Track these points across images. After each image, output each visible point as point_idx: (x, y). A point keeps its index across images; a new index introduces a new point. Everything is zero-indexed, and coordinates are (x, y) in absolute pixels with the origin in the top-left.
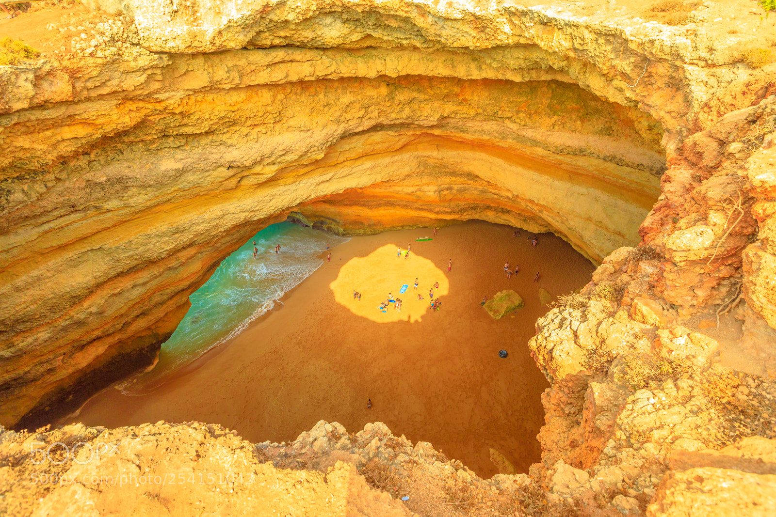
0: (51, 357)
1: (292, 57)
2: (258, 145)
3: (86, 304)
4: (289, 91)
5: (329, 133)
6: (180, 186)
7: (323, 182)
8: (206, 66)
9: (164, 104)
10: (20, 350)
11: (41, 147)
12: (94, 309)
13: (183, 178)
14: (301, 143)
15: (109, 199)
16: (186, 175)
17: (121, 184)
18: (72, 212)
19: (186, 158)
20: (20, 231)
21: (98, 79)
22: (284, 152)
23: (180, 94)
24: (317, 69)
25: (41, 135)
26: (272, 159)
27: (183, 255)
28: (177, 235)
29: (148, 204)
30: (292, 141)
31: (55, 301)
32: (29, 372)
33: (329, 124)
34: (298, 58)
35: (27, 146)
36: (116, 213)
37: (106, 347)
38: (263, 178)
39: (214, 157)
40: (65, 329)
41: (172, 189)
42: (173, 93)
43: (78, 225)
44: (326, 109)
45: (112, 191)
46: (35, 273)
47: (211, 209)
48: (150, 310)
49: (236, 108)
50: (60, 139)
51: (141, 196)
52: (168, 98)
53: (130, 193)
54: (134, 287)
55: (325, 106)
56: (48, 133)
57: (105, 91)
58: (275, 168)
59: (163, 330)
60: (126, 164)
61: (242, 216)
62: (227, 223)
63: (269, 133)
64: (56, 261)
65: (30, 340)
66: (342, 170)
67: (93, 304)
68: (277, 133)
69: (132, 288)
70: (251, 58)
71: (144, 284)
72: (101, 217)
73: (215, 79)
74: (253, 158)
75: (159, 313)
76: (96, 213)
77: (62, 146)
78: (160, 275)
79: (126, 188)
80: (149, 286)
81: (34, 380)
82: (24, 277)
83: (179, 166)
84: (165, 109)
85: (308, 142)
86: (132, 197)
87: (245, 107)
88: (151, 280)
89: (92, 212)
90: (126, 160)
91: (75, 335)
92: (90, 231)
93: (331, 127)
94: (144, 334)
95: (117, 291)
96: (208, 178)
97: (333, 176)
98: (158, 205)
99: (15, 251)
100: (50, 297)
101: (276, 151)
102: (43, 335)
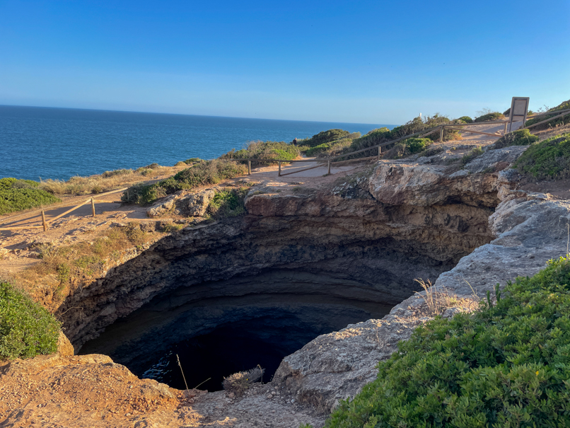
8: (427, 212)
9: (397, 231)
11: (318, 235)
21: (338, 207)
23: (409, 228)
42: (403, 225)
43: (358, 290)
45: (379, 278)
50: (328, 233)
53: (392, 285)
57: (345, 214)
60: (390, 263)
64: (341, 306)
70: (473, 214)
73: (435, 223)
76: (369, 288)
77: (331, 237)
79: (390, 280)
84: (400, 234)
90: (390, 260)
92: (364, 298)
99: (319, 287)
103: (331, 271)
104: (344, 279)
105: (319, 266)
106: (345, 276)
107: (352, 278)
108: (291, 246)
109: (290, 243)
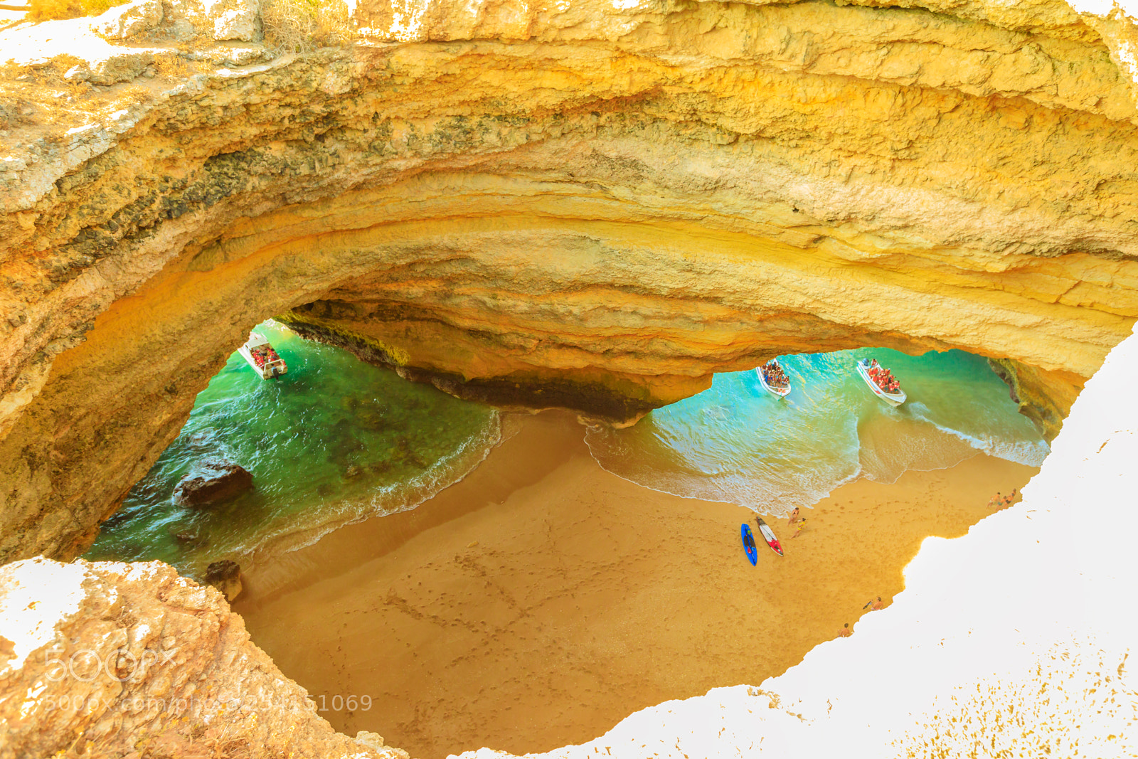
0: (527, 334)
1: (934, 36)
2: (847, 190)
3: (572, 299)
4: (952, 106)
5: (1029, 226)
6: (714, 206)
7: (1002, 323)
8: (748, 25)
9: (677, 73)
10: (498, 306)
11: (515, 89)
12: (576, 310)
13: (718, 195)
14: (946, 220)
15: (616, 184)
16: (725, 192)
17: (633, 169)
18: (570, 181)
19: (728, 166)
20: (520, 179)
21: (567, 17)
22: (900, 224)
23: (704, 63)
24: (999, 73)
25: (520, 74)
26: (873, 226)
27: (708, 310)
28: (690, 275)
29: (665, 212)
30: (923, 209)
31: (536, 275)
32: (505, 334)
33: (1034, 207)
34: (948, 40)
35: (495, 83)
36: (625, 205)
37: (586, 364)
38: (855, 254)
39: (771, 182)
40: (542, 312)
41: (701, 206)
42: (693, 59)
43: (580, 201)
44: (1041, 170)
45: (621, 175)
46: (525, 233)
47: (754, 263)
48: (645, 355)
49: (808, 109)
50: (537, 85)
51: (657, 196)
52: (682, 65)
53: (643, 186)
54: (634, 313)
55: (1036, 164)
56: (528, 74)
57: (580, 35)
58: (882, 246)
59: (658, 391)
60: (644, 145)
61: (798, 301)
62: (774, 298)
63: (879, 176)
64: (549, 231)
65: (510, 302)
66: (1070, 324)
67: (578, 304)
68: (898, 181)
69: (632, 313)
70: (839, 25)
71: (646, 317)
72: (607, 203)
73: (759, 49)
74: (831, 209)
75: (656, 367)
76: (601, 195)
77: (543, 94)
78: (669, 318)
79: (639, 178)
80: (651, 322)
81: (506, 346)
82: (514, 232)
83: (714, 174)
84: (681, 79)
85: (962, 223)
86: (645, 192)
87: (827, 112)
88: (655, 317)
89: (595, 191)
90: (646, 139)
91: (552, 326)
92: (590, 214)
93: (1037, 215)
94: (635, 380)
95: (611, 305)
96: (760, 213)
97: (1037, 325)
98: (679, 219)
99: (511, 200)
100: (533, 268)
101: (883, 215)
102: (523, 306)
103: (535, 169)
104: (557, 182)
105: (514, 160)
106: (560, 176)
107: (572, 178)
108: (461, 118)
109: (459, 111)
